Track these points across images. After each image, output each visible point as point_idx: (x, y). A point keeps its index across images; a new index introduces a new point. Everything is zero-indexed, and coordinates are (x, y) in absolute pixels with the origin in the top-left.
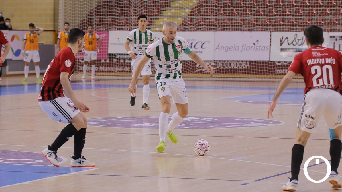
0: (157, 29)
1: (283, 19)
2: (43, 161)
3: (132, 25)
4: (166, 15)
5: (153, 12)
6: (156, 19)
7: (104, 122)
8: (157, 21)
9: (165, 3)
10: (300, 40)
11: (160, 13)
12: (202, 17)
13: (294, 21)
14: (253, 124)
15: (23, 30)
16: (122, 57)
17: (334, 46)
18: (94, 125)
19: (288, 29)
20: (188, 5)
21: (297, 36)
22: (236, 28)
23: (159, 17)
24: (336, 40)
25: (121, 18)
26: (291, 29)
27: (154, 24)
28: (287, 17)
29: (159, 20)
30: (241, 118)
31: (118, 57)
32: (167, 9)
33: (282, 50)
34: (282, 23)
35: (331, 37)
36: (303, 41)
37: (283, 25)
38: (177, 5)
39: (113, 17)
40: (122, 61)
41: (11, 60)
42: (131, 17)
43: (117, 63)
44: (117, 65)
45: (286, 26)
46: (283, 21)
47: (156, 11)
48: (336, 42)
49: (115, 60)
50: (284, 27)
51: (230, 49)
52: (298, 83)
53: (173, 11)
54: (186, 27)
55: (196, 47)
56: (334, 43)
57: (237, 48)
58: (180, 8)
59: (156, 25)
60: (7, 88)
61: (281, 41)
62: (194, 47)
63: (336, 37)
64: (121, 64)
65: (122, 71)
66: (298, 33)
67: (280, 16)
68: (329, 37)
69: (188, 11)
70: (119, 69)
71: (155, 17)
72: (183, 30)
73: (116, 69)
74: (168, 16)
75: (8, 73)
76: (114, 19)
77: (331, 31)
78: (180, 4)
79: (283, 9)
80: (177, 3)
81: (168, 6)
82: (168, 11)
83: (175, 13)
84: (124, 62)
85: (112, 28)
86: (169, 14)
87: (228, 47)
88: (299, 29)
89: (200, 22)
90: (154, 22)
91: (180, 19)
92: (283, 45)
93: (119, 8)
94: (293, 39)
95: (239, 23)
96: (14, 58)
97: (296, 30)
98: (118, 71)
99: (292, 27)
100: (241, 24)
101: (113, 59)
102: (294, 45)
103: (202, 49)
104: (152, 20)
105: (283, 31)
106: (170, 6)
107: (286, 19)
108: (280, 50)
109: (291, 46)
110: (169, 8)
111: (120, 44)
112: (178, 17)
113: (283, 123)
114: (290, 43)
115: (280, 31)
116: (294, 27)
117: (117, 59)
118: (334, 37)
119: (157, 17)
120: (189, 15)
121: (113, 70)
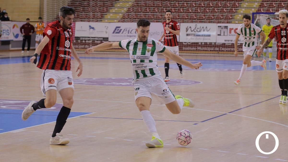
0: (106, 21)
1: (187, 15)
2: (55, 108)
3: (90, 18)
4: (112, 12)
5: (104, 10)
6: (105, 14)
7: (85, 82)
8: (106, 15)
9: (111, 4)
10: (199, 28)
11: (108, 11)
12: (135, 13)
13: (194, 16)
14: (183, 83)
15: (20, 21)
16: (83, 39)
17: (221, 33)
18: (79, 83)
19: (191, 21)
20: (126, 5)
21: (197, 26)
22: (157, 20)
23: (107, 13)
24: (222, 28)
25: (82, 14)
26: (192, 21)
27: (103, 18)
28: (190, 14)
29: (107, 15)
30: (173, 79)
31: (81, 39)
32: (112, 8)
33: (187, 35)
34: (186, 17)
35: (219, 27)
36: (201, 29)
37: (187, 19)
38: (119, 5)
39: (78, 13)
40: (84, 42)
41: (12, 40)
42: (90, 13)
43: (80, 43)
44: (81, 44)
45: (189, 19)
46: (187, 16)
47: (105, 9)
48: (222, 30)
49: (79, 41)
50: (188, 20)
51: (154, 34)
52: (198, 56)
53: (116, 9)
54: (125, 20)
55: (132, 33)
56: (221, 31)
57: (158, 34)
58: (122, 7)
59: (105, 18)
60: (10, 59)
61: (187, 29)
62: (131, 33)
63: (222, 27)
64: (83, 43)
65: (84, 48)
66: (197, 24)
67: (185, 13)
68: (217, 27)
69: (125, 9)
70: (82, 47)
71: (104, 13)
72: (123, 22)
73: (80, 47)
74: (112, 13)
75: (11, 49)
76: (79, 14)
77: (219, 22)
78: (120, 5)
79: (187, 8)
80: (119, 4)
81: (113, 6)
82: (113, 9)
83: (117, 11)
84: (85, 42)
85: (77, 20)
86: (114, 11)
87: (152, 33)
88: (198, 21)
89: (134, 16)
90: (103, 16)
91: (121, 14)
92: (188, 31)
93: (81, 7)
94: (194, 28)
95: (158, 17)
96: (15, 39)
97: (196, 22)
98: (81, 48)
99: (193, 20)
100: (160, 18)
101: (78, 40)
102: (195, 32)
103: (136, 34)
104: (103, 15)
105: (187, 23)
106: (114, 6)
107: (189, 15)
108: (186, 35)
109: (193, 33)
110: (113, 7)
111: (83, 31)
112: (119, 13)
113: (202, 83)
114: (192, 30)
115: (185, 23)
116: (195, 20)
117: (81, 40)
118: (220, 27)
119: (106, 13)
120: (126, 12)
121: (78, 47)
